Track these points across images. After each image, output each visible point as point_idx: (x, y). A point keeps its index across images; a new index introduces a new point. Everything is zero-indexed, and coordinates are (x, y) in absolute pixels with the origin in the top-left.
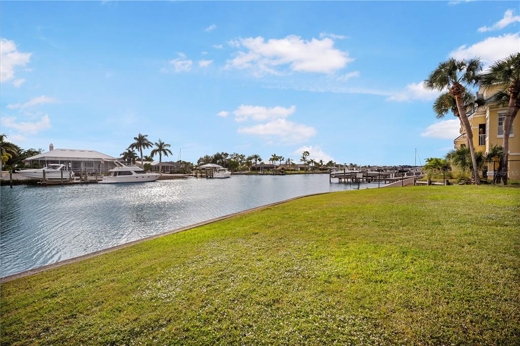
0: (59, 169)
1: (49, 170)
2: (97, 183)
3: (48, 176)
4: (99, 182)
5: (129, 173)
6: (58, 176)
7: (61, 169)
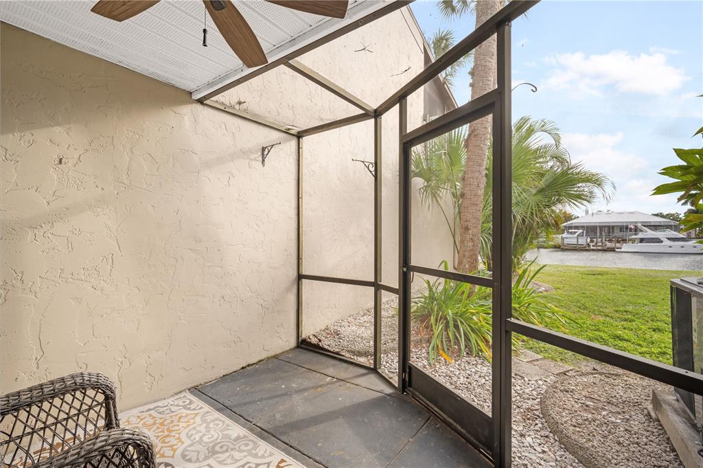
0: (576, 235)
1: (568, 236)
2: (614, 251)
3: (566, 241)
4: (617, 250)
5: (658, 241)
6: (574, 241)
7: (578, 236)
